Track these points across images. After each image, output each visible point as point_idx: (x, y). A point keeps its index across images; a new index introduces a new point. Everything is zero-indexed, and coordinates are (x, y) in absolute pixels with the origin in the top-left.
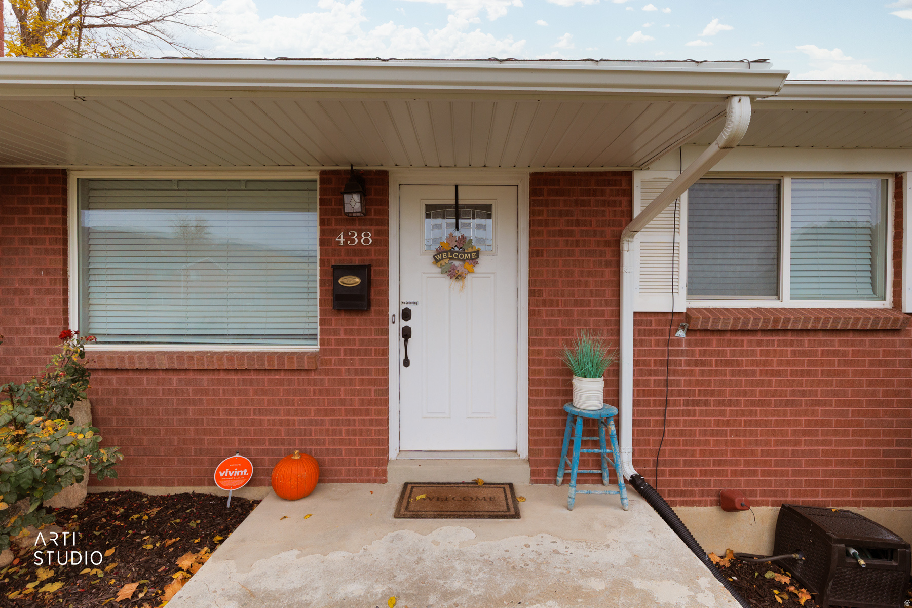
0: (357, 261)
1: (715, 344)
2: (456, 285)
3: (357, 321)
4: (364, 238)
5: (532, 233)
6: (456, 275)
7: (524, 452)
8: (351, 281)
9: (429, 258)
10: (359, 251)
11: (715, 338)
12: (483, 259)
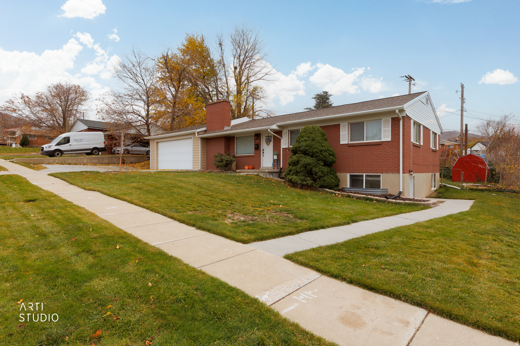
2: (268, 146)
3: (258, 151)
4: (258, 141)
5: (273, 139)
9: (264, 142)
10: (257, 143)
12: (271, 143)
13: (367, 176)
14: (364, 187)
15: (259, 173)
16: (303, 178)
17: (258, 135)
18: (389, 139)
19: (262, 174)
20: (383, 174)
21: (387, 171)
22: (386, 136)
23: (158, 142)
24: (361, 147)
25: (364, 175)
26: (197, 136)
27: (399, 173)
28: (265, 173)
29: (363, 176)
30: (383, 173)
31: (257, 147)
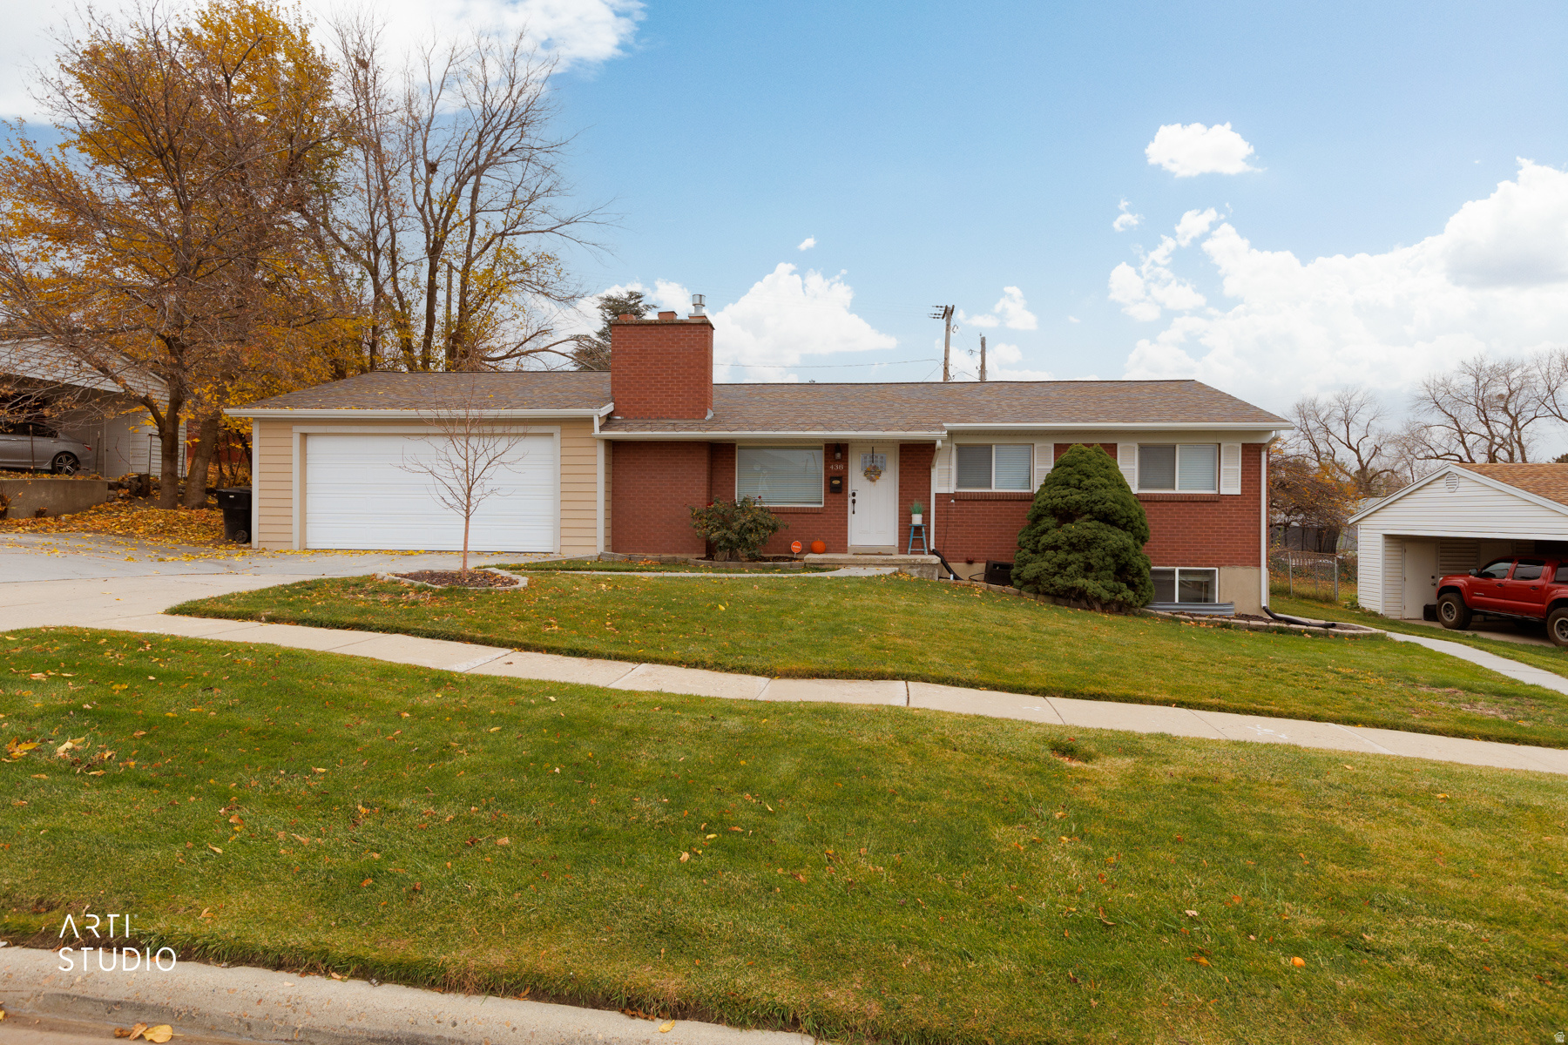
0: (838, 475)
1: (965, 505)
2: (872, 484)
3: (838, 496)
4: (840, 467)
5: (900, 465)
6: (872, 480)
7: (897, 545)
8: (836, 482)
9: (862, 473)
10: (838, 471)
11: (965, 503)
12: (883, 474)
13: (1181, 572)
14: (1177, 601)
15: (903, 567)
16: (1111, 584)
17: (837, 451)
18: (1238, 491)
19: (915, 570)
20: (1222, 568)
21: (1231, 563)
22: (1231, 484)
23: (305, 436)
24: (1170, 504)
25: (1177, 569)
26: (597, 431)
27: (1260, 566)
28: (926, 569)
29: (1173, 573)
30: (1223, 565)
31: (837, 487)
